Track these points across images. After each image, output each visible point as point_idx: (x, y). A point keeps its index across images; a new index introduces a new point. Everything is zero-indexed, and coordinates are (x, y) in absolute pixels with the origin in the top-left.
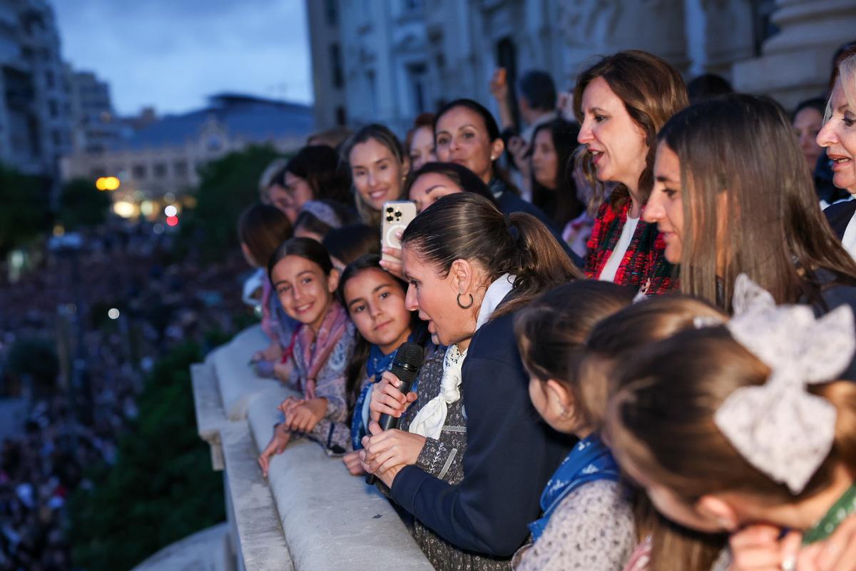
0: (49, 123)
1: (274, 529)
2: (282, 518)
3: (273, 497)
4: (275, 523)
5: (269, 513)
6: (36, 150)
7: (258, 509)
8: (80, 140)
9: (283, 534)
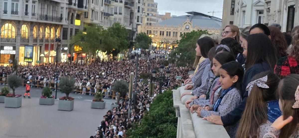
0: (136, 14)
1: (192, 129)
2: (194, 127)
3: (192, 123)
4: (192, 128)
5: (191, 126)
6: (131, 23)
7: (188, 125)
8: (145, 21)
9: (194, 130)
